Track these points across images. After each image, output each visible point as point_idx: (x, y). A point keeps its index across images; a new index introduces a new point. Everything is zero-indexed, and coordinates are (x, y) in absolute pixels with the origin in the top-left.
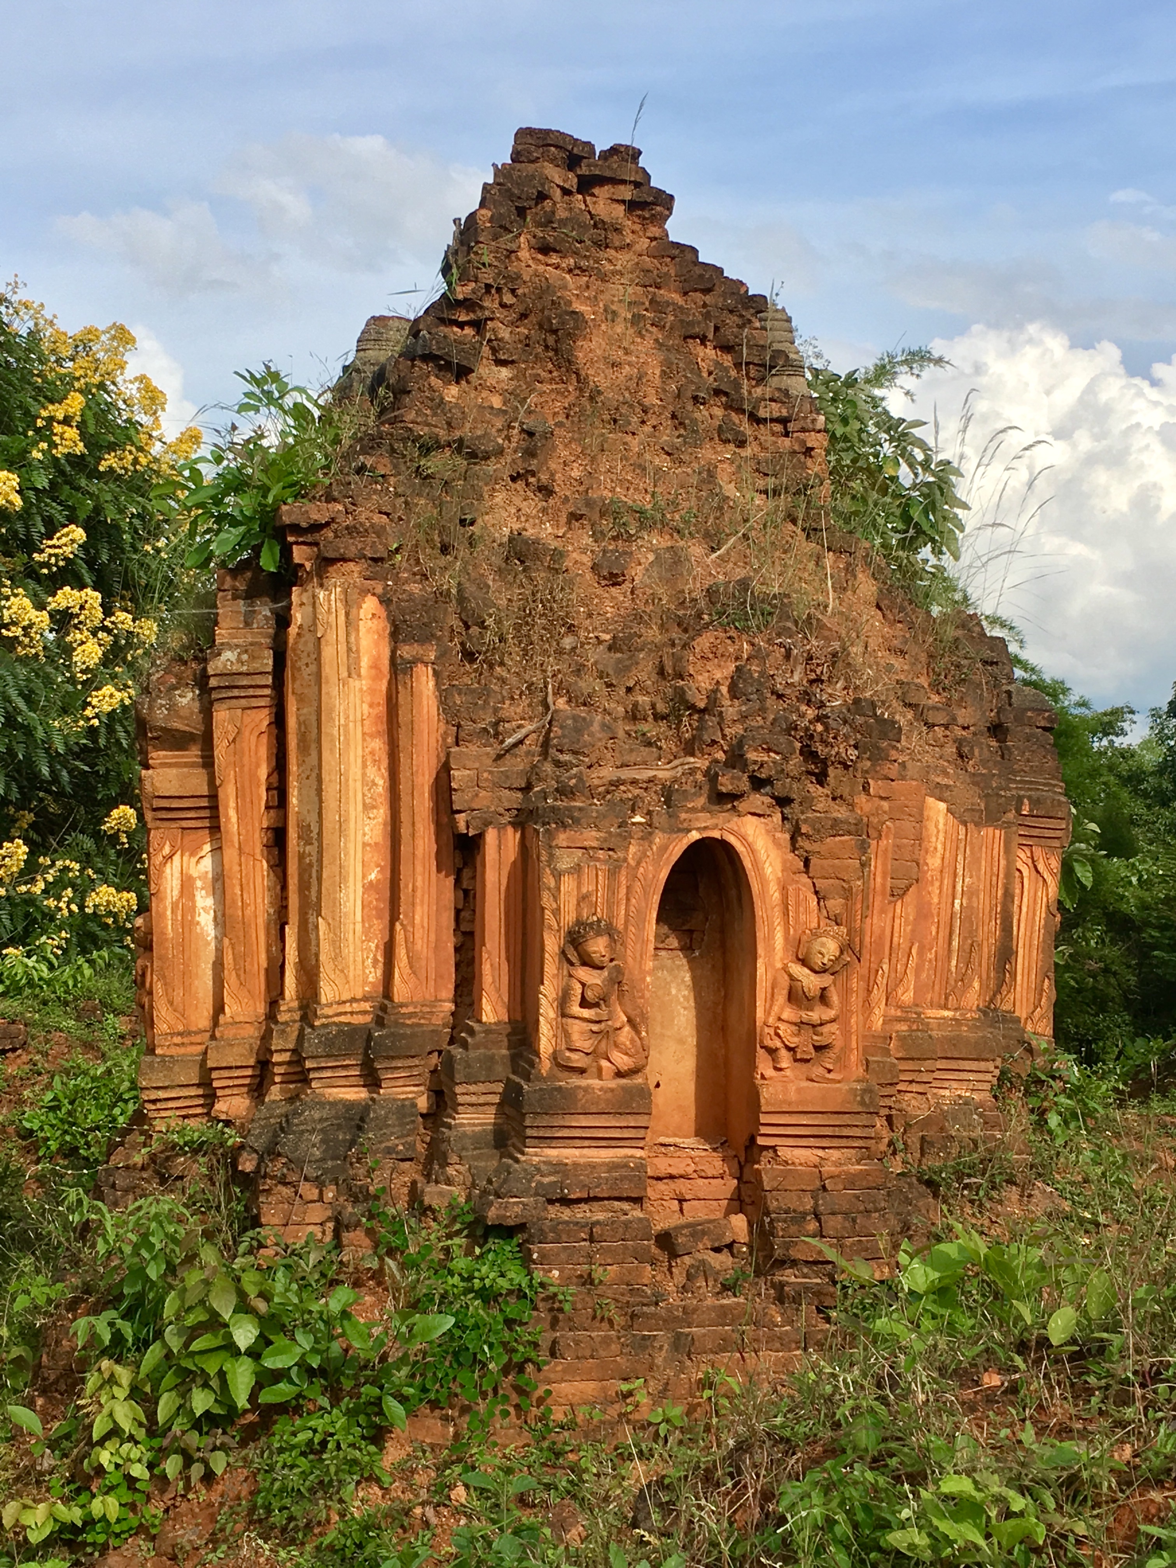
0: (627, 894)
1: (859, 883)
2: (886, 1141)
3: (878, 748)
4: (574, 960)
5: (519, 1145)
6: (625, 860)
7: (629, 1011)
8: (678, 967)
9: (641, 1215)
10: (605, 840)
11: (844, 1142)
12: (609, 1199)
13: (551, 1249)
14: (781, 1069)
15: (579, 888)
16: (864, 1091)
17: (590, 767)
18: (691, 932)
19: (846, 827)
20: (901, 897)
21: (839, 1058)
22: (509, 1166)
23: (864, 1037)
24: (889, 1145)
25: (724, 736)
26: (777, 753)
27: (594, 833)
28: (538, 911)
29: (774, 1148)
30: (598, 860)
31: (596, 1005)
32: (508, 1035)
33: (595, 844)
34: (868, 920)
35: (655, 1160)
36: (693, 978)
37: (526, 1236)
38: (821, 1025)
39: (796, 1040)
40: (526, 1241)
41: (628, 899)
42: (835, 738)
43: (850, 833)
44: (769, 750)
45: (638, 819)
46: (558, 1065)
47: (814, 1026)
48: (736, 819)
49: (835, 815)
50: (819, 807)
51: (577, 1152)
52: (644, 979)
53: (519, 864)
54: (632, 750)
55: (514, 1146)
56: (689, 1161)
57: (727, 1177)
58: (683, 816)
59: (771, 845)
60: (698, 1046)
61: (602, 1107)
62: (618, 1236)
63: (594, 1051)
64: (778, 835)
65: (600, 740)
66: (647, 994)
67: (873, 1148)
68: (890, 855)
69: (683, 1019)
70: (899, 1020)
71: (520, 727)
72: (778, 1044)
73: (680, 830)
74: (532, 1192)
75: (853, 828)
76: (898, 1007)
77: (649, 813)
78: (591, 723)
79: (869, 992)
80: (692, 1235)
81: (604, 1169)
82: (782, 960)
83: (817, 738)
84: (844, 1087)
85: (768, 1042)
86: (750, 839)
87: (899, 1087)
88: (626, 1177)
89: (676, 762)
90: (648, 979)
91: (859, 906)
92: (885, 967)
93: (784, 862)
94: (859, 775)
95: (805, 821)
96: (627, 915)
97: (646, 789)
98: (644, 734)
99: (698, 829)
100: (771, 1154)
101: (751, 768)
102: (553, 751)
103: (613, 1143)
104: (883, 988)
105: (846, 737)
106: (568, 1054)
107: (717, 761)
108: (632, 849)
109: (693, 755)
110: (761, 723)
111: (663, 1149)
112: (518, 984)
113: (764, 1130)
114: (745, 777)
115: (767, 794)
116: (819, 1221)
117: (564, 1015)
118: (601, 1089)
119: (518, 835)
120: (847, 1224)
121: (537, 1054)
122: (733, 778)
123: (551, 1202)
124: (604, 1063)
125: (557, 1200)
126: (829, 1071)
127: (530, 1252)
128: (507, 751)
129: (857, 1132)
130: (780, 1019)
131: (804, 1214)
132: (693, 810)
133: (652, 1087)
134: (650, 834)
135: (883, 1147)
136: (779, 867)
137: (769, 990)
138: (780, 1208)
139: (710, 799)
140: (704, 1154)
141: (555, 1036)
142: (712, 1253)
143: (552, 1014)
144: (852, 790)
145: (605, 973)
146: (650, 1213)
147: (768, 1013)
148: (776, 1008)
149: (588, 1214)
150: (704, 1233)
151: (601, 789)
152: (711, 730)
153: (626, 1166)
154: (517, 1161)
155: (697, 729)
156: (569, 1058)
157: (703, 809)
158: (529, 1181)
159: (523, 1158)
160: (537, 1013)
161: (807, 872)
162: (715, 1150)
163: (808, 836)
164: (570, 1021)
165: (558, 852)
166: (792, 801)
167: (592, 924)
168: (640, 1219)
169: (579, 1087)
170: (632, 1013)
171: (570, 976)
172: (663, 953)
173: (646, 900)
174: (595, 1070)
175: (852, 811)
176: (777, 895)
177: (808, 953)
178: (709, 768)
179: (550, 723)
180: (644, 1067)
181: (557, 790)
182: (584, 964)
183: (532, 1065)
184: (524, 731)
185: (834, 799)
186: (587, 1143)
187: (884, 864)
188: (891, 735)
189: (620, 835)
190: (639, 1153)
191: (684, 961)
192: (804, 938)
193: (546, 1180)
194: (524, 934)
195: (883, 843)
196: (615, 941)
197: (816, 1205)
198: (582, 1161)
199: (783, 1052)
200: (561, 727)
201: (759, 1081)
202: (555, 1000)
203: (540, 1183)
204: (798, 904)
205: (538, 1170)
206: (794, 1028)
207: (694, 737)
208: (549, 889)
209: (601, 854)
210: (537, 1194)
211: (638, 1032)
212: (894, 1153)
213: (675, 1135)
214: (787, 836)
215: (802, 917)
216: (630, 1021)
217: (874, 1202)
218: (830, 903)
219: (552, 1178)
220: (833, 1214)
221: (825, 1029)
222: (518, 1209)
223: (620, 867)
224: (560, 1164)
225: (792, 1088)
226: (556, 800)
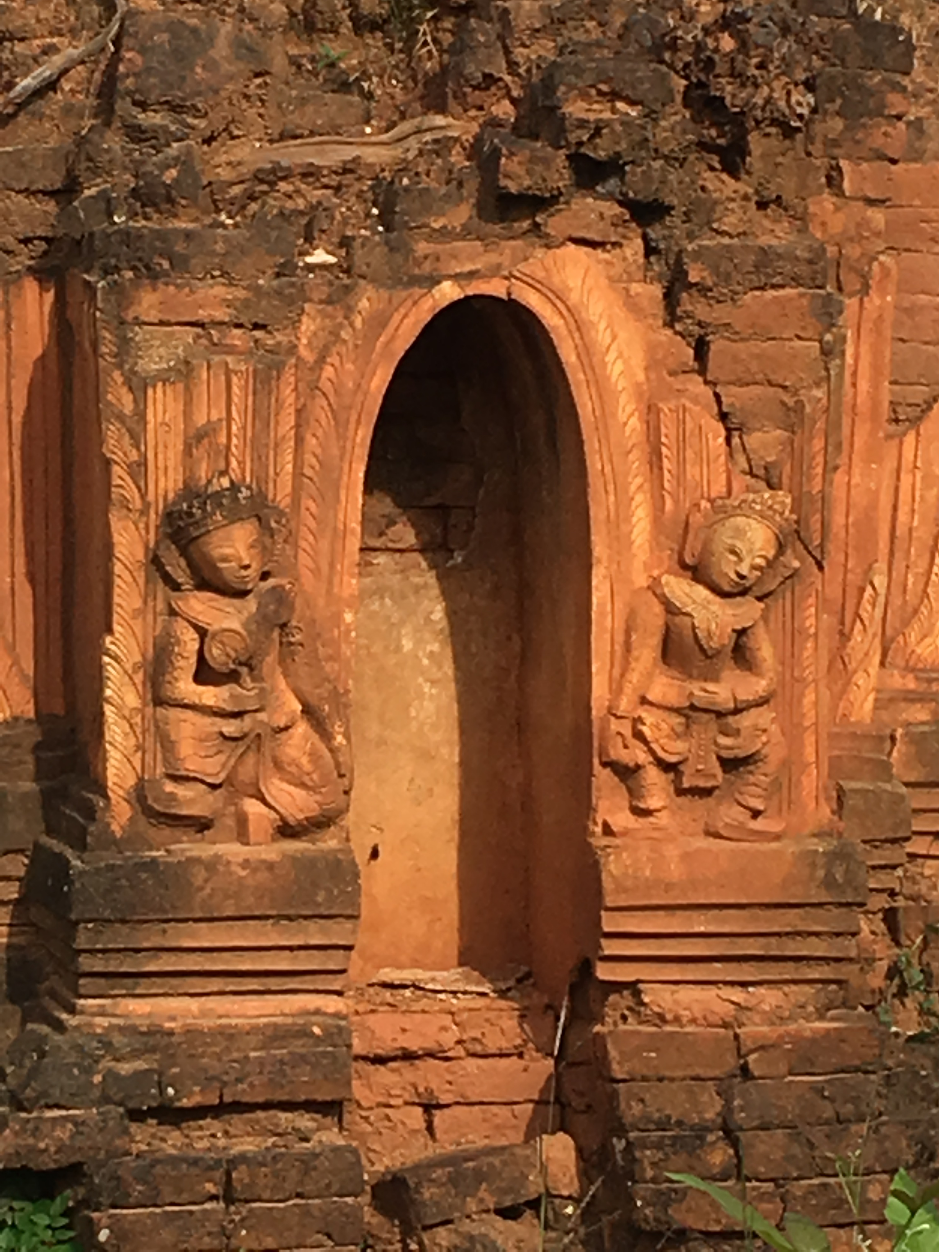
0: (298, 426)
1: (819, 393)
2: (883, 966)
3: (860, 88)
4: (182, 576)
5: (65, 993)
6: (293, 349)
7: (306, 687)
8: (417, 589)
9: (341, 1142)
10: (246, 303)
11: (788, 971)
12: (266, 1106)
13: (138, 1218)
14: (647, 813)
15: (187, 414)
16: (834, 856)
17: (208, 141)
18: (442, 509)
19: (788, 268)
20: (915, 422)
21: (776, 784)
22: (44, 1038)
23: (832, 736)
24: (889, 976)
25: (512, 66)
26: (632, 103)
27: (220, 291)
28: (98, 467)
29: (633, 987)
30: (231, 350)
31: (233, 677)
32: (37, 748)
33: (222, 314)
34: (840, 478)
35: (371, 1020)
36: (451, 614)
37: (81, 1192)
38: (737, 711)
39: (680, 746)
40: (84, 1203)
41: (299, 440)
42: (761, 66)
43: (797, 281)
44: (614, 96)
45: (319, 256)
46: (149, 813)
47: (720, 714)
48: (540, 253)
49: (764, 240)
50: (729, 223)
51: (194, 1004)
52: (338, 618)
53: (53, 366)
54: (303, 101)
55: (53, 995)
56: (447, 1020)
57: (531, 1051)
58: (422, 247)
59: (620, 312)
60: (463, 763)
61: (250, 904)
62: (289, 1186)
63: (229, 781)
64: (636, 288)
65: (231, 78)
66: (347, 651)
67: (854, 982)
68: (888, 333)
69: (429, 706)
70: (910, 697)
71: (49, 50)
72: (641, 756)
73: (414, 281)
74: (96, 1094)
75: (803, 270)
76: (909, 669)
77: (345, 243)
78: (211, 40)
79: (845, 636)
80: (454, 1180)
81: (253, 1040)
82: (647, 567)
83: (721, 67)
84: (789, 847)
85: (618, 753)
86: (574, 298)
87: (910, 848)
88: (303, 1058)
89: (405, 127)
90: (348, 617)
91: (818, 444)
92: (880, 581)
93: (651, 349)
94: (817, 148)
95: (697, 255)
96: (298, 474)
97: (337, 189)
98: (332, 65)
99: (456, 277)
100: (626, 999)
101: (573, 138)
102: (123, 106)
103: (274, 983)
104: (875, 628)
105: (787, 64)
106: (170, 787)
107: (494, 123)
108: (307, 325)
109: (442, 110)
110: (596, 34)
111: (387, 995)
112: (56, 632)
113: (610, 948)
114: (560, 158)
115: (609, 196)
116: (735, 1143)
117: (159, 701)
118: (246, 864)
119: (50, 297)
120: (796, 1150)
121: (102, 790)
122: (533, 160)
123: (137, 1116)
124: (252, 807)
125: (152, 1112)
126: (756, 814)
127: (92, 1229)
128: (20, 107)
129: (817, 947)
130: (644, 701)
131: (700, 1131)
132: (444, 234)
133: (361, 857)
134: (347, 289)
135: (876, 980)
136: (638, 360)
137: (620, 638)
138: (650, 1120)
139: (481, 210)
140: (481, 1002)
141: (139, 747)
142: (499, 1222)
143: (132, 700)
144: (803, 185)
145: (251, 604)
146: (362, 1137)
147: (616, 690)
148: (634, 677)
149: (222, 1142)
150: (479, 1177)
151: (236, 190)
152: (482, 54)
153: (304, 1033)
154: (59, 1027)
155: (452, 50)
156: (172, 797)
157: (466, 233)
158: (89, 1071)
159: (71, 1021)
160: (99, 699)
161: (702, 371)
162: (502, 994)
163: (703, 289)
164: (174, 713)
165: (139, 334)
166: (668, 209)
167: (218, 495)
168: (336, 1149)
169: (197, 861)
170: (314, 696)
171: (173, 613)
172: (381, 559)
173: (341, 437)
174: (230, 822)
175: (803, 231)
176: (634, 422)
177: (706, 550)
178: (478, 139)
179: (117, 41)
180: (343, 811)
181: (135, 193)
182: (203, 585)
183: (90, 813)
184: (58, 61)
185: (762, 205)
186: (215, 984)
187: (876, 353)
188: (889, 59)
189: (279, 293)
190: (332, 1004)
191: (431, 578)
192: (697, 519)
193: (125, 1068)
194: (68, 522)
195: (874, 301)
196: (272, 534)
197: (728, 1109)
198: (206, 1023)
199: (652, 774)
200: (142, 51)
201: (599, 841)
202: (136, 668)
203: (110, 1074)
204: (682, 442)
205: (108, 1045)
206: (677, 720)
207: (444, 68)
208: (121, 417)
209: (237, 337)
210: (105, 1099)
211: (326, 736)
212: (902, 993)
213: (416, 964)
214: (657, 291)
215: (692, 471)
216: (308, 711)
217: (855, 1100)
218: (753, 440)
219: (140, 1065)
220: (764, 1127)
221: (746, 721)
222: (63, 1133)
223: (279, 367)
224: (155, 1031)
225: (672, 852)
226: (133, 215)
